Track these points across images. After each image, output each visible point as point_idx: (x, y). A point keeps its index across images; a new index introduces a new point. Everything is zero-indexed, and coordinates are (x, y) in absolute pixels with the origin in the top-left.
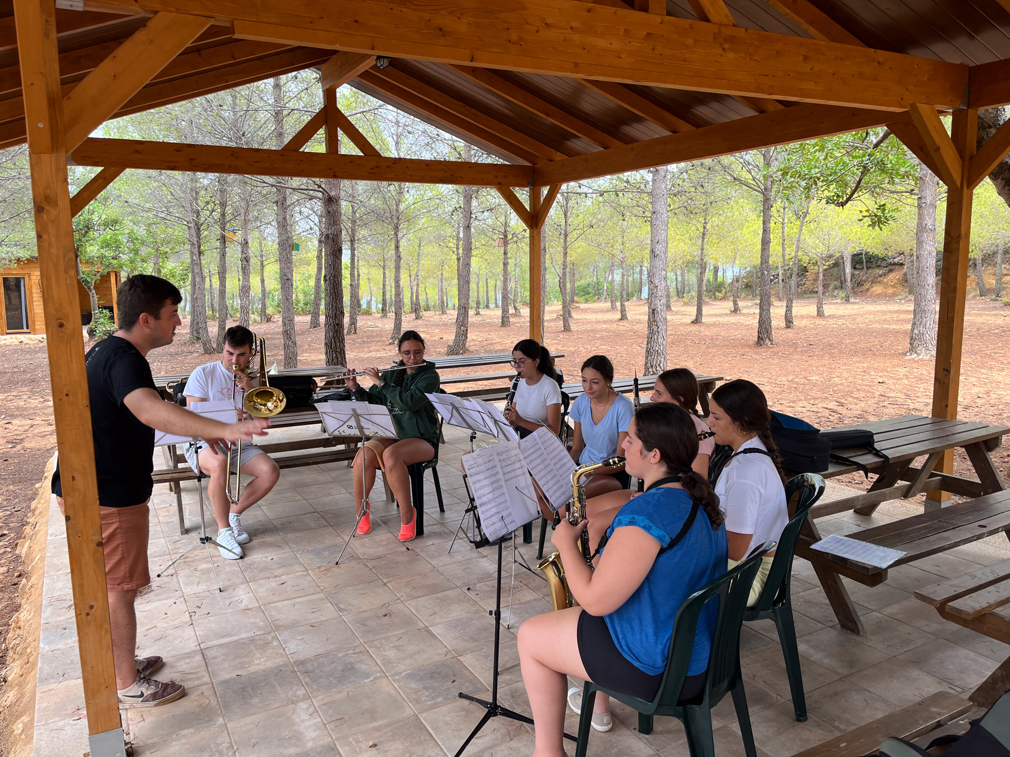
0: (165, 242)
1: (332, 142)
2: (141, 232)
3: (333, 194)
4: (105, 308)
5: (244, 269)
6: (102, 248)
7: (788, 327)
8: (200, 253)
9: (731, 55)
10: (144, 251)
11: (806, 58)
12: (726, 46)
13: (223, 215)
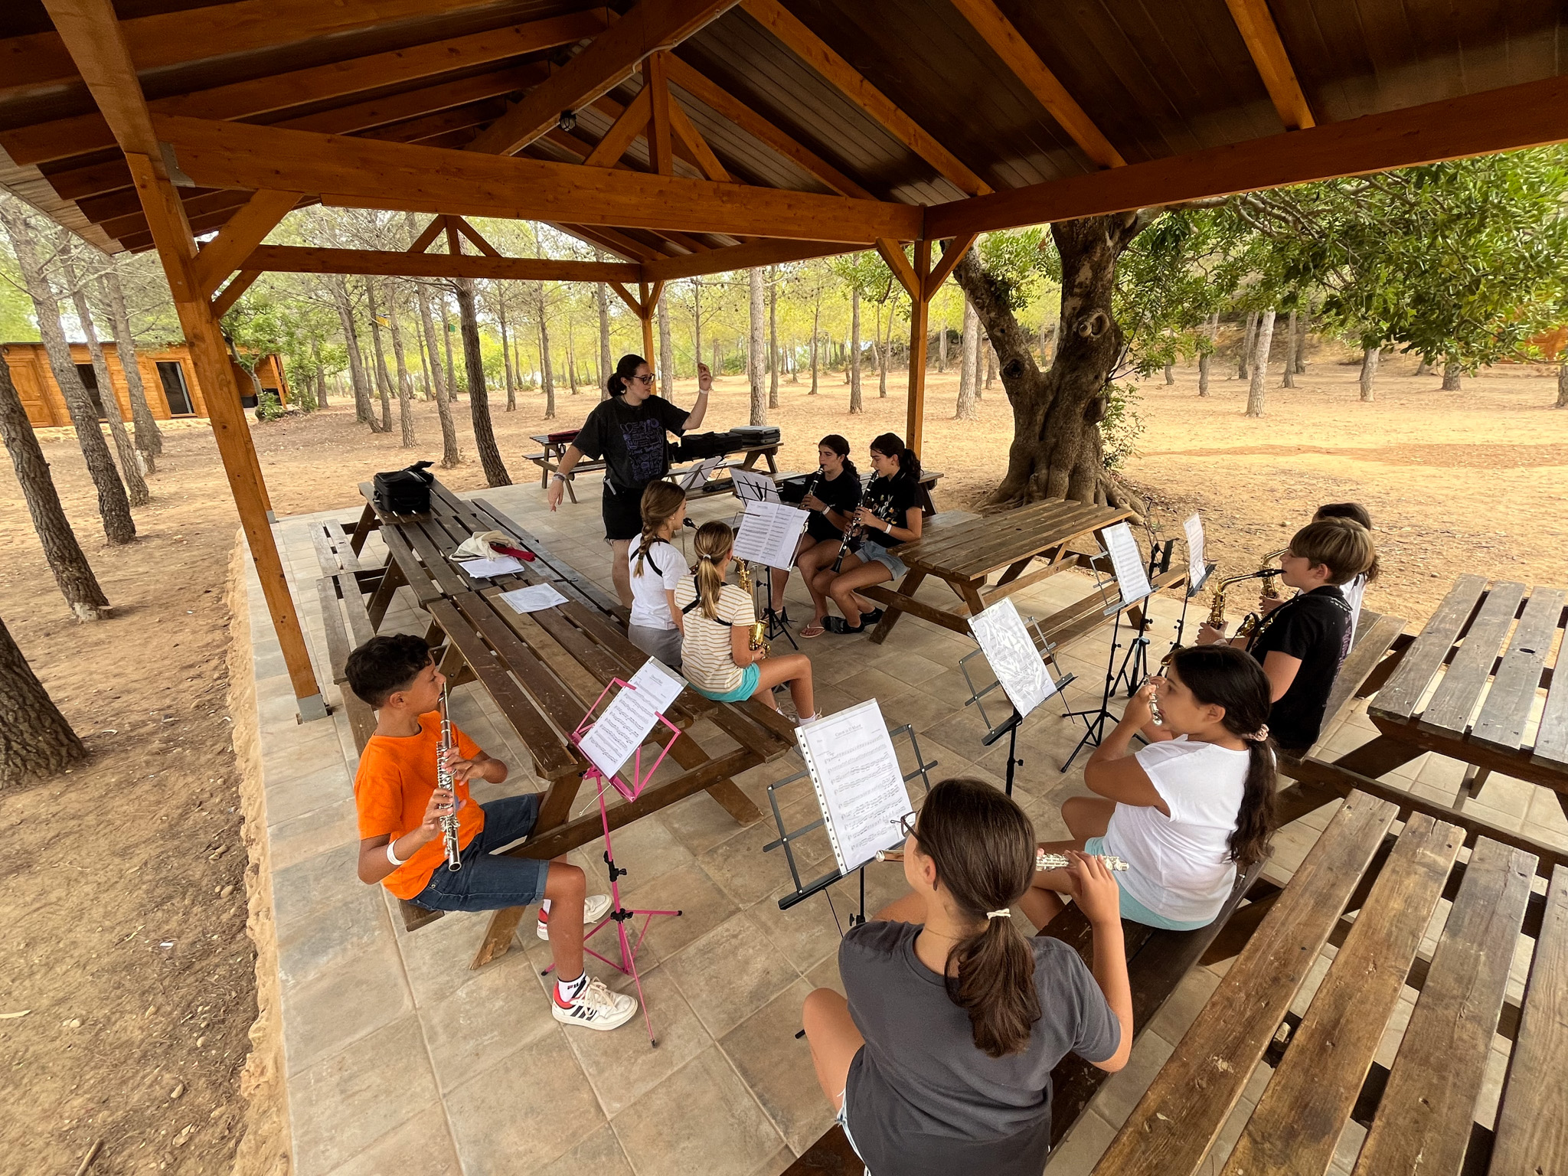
0: (318, 325)
1: (454, 243)
2: (294, 316)
3: (464, 288)
4: (269, 390)
5: (397, 353)
6: (256, 331)
7: (882, 397)
8: (355, 337)
9: (729, 206)
10: (300, 333)
11: (789, 206)
12: (724, 199)
13: (371, 300)
